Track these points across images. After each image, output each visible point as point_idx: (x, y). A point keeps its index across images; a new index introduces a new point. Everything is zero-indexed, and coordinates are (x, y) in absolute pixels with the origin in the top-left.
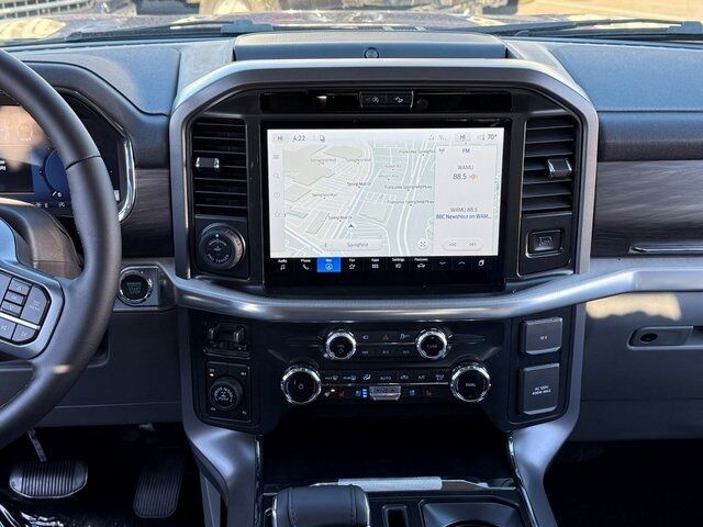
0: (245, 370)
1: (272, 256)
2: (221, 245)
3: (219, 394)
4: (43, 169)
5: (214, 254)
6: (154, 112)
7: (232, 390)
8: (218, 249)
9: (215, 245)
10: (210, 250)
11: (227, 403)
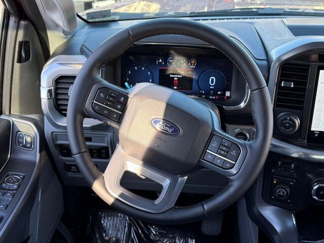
0: (293, 182)
1: (312, 130)
2: (289, 123)
3: (279, 192)
4: (198, 80)
5: (285, 127)
6: (260, 58)
7: (286, 190)
8: (287, 125)
9: (286, 123)
10: (283, 125)
11: (283, 196)
